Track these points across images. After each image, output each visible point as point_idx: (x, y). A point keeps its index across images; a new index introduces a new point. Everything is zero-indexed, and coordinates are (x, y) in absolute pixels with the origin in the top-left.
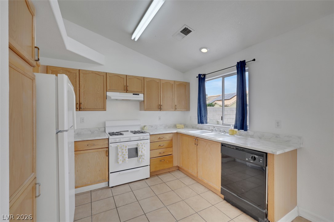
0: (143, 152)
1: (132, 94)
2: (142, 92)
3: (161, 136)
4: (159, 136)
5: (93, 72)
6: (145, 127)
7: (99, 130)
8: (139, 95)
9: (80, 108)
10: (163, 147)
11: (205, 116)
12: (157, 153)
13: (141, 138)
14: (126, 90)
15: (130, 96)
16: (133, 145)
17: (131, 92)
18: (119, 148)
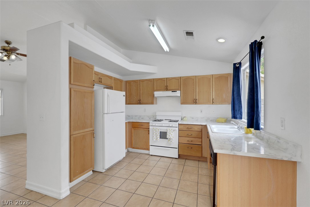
0: (170, 136)
1: (171, 91)
2: (179, 89)
3: (189, 127)
4: (187, 126)
5: (146, 80)
6: (184, 118)
7: (153, 117)
8: (176, 92)
9: (140, 103)
10: (191, 136)
11: (239, 110)
12: (185, 140)
13: (171, 125)
14: (167, 89)
15: (170, 93)
16: (163, 129)
17: (170, 90)
18: (154, 129)
